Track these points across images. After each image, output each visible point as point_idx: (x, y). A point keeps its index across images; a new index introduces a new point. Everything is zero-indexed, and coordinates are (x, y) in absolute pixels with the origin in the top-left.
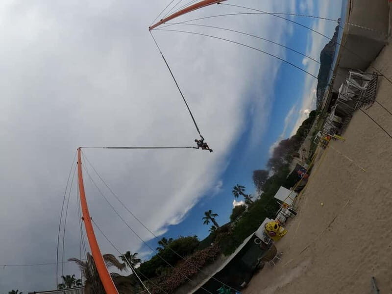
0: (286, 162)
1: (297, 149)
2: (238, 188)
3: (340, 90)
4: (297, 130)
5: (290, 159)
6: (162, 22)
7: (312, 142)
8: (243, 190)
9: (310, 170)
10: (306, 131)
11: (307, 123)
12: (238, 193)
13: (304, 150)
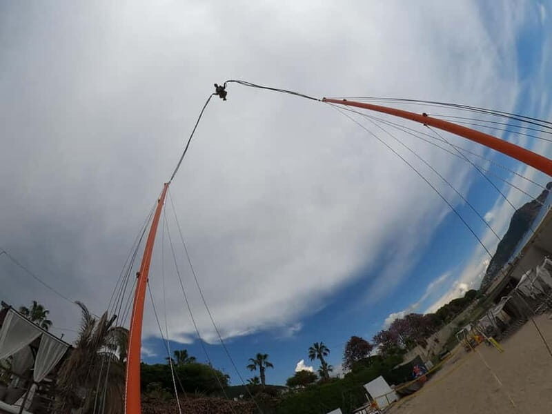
0: (403, 346)
1: (428, 334)
2: (320, 347)
3: (524, 277)
4: (439, 307)
5: (410, 344)
7: (453, 335)
8: (325, 354)
9: (433, 373)
10: (451, 316)
11: (457, 305)
12: (317, 354)
13: (436, 341)
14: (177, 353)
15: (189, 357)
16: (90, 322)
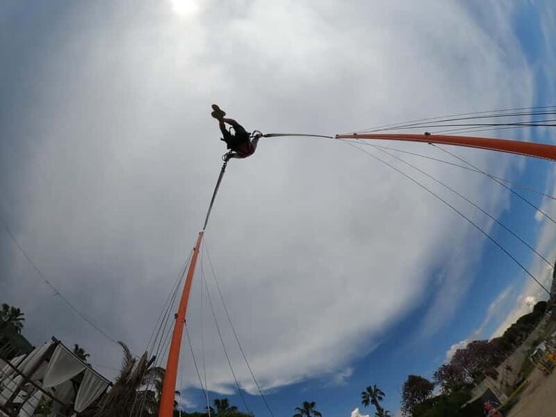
0: (469, 379)
1: (496, 363)
2: (373, 390)
4: (505, 330)
5: (478, 376)
6: (355, 136)
7: (527, 360)
8: (380, 398)
9: (509, 407)
10: (521, 336)
11: (527, 323)
12: (370, 399)
13: (509, 368)
14: (217, 402)
15: (230, 407)
16: (130, 360)
